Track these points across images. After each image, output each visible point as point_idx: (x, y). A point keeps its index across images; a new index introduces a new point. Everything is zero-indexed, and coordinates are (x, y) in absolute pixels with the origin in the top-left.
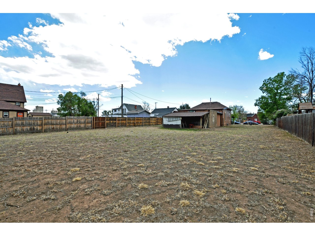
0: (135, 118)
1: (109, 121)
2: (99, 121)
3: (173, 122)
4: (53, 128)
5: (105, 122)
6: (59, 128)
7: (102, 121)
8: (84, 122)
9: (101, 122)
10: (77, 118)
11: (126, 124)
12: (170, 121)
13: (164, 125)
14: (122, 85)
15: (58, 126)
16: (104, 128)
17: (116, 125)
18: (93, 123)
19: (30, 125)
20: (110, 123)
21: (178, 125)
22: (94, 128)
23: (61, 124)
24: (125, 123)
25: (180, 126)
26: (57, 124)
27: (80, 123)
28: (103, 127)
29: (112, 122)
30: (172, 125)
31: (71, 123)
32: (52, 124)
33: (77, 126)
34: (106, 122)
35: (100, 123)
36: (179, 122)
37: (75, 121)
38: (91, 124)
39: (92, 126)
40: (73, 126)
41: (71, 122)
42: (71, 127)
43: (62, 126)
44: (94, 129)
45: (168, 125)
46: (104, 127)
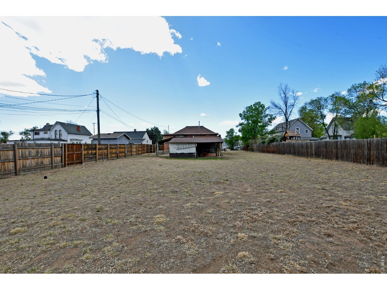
0: (117, 145)
1: (87, 152)
2: (73, 151)
3: (184, 149)
5: (81, 154)
7: (76, 151)
8: (49, 155)
9: (75, 153)
11: (108, 155)
12: (180, 148)
13: (171, 154)
14: (97, 91)
16: (81, 163)
17: (96, 157)
18: (65, 155)
20: (88, 154)
21: (192, 153)
22: (67, 165)
24: (106, 153)
25: (194, 154)
27: (42, 156)
28: (78, 161)
29: (90, 152)
30: (184, 153)
31: (24, 158)
33: (37, 163)
34: (84, 152)
35: (75, 155)
36: (193, 150)
38: (60, 157)
39: (63, 161)
40: (28, 162)
41: (24, 156)
42: (26, 165)
43: (6, 164)
44: (67, 167)
45: (177, 154)
46: (80, 161)
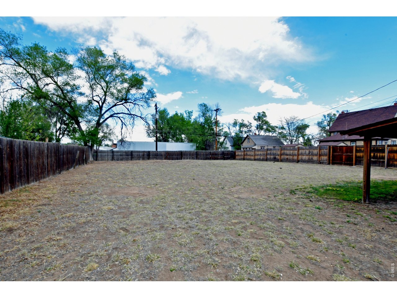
2: (342, 153)
4: (287, 159)
5: (353, 155)
6: (292, 159)
7: (347, 153)
8: (317, 154)
10: (309, 148)
15: (291, 157)
16: (352, 165)
17: (384, 161)
19: (274, 154)
22: (331, 164)
23: (293, 155)
26: (290, 155)
27: (313, 155)
28: (349, 163)
31: (302, 154)
32: (287, 155)
33: (309, 159)
34: (355, 155)
35: (344, 157)
37: (307, 152)
38: (328, 157)
39: (328, 160)
40: (304, 157)
46: (351, 163)
